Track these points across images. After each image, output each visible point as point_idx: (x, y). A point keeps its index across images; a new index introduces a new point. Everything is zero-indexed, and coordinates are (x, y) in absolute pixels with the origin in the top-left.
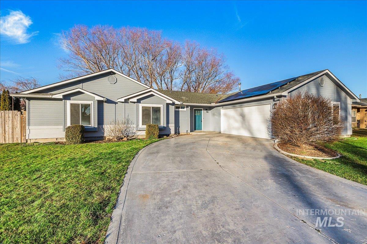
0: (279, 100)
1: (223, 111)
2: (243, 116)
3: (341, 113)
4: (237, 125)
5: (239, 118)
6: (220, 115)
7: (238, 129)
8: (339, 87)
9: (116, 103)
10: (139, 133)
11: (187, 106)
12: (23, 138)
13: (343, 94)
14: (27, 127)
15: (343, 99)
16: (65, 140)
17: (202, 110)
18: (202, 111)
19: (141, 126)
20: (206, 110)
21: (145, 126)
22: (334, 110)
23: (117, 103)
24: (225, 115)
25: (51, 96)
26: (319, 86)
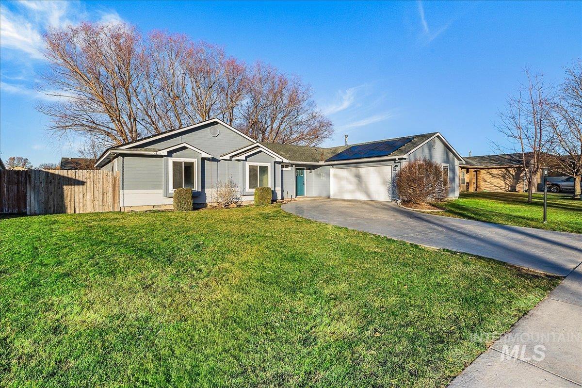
0: (400, 162)
1: (332, 171)
2: (358, 177)
3: (450, 174)
4: (351, 187)
5: (354, 180)
6: (330, 176)
7: (352, 192)
8: (447, 148)
9: (218, 161)
10: (244, 198)
11: (292, 165)
12: (116, 205)
13: (451, 155)
14: (121, 191)
15: (451, 159)
16: (172, 208)
17: (304, 169)
18: (305, 171)
19: (248, 190)
20: (309, 169)
21: (253, 190)
22: (444, 173)
23: (220, 161)
24: (335, 176)
25: (155, 153)
26: (431, 147)
